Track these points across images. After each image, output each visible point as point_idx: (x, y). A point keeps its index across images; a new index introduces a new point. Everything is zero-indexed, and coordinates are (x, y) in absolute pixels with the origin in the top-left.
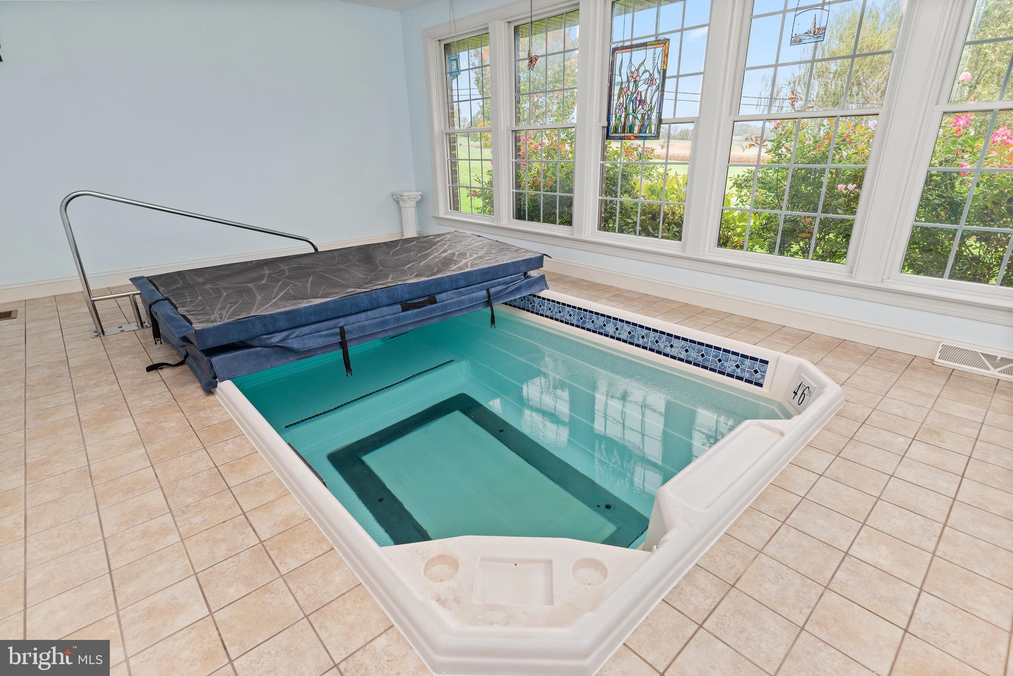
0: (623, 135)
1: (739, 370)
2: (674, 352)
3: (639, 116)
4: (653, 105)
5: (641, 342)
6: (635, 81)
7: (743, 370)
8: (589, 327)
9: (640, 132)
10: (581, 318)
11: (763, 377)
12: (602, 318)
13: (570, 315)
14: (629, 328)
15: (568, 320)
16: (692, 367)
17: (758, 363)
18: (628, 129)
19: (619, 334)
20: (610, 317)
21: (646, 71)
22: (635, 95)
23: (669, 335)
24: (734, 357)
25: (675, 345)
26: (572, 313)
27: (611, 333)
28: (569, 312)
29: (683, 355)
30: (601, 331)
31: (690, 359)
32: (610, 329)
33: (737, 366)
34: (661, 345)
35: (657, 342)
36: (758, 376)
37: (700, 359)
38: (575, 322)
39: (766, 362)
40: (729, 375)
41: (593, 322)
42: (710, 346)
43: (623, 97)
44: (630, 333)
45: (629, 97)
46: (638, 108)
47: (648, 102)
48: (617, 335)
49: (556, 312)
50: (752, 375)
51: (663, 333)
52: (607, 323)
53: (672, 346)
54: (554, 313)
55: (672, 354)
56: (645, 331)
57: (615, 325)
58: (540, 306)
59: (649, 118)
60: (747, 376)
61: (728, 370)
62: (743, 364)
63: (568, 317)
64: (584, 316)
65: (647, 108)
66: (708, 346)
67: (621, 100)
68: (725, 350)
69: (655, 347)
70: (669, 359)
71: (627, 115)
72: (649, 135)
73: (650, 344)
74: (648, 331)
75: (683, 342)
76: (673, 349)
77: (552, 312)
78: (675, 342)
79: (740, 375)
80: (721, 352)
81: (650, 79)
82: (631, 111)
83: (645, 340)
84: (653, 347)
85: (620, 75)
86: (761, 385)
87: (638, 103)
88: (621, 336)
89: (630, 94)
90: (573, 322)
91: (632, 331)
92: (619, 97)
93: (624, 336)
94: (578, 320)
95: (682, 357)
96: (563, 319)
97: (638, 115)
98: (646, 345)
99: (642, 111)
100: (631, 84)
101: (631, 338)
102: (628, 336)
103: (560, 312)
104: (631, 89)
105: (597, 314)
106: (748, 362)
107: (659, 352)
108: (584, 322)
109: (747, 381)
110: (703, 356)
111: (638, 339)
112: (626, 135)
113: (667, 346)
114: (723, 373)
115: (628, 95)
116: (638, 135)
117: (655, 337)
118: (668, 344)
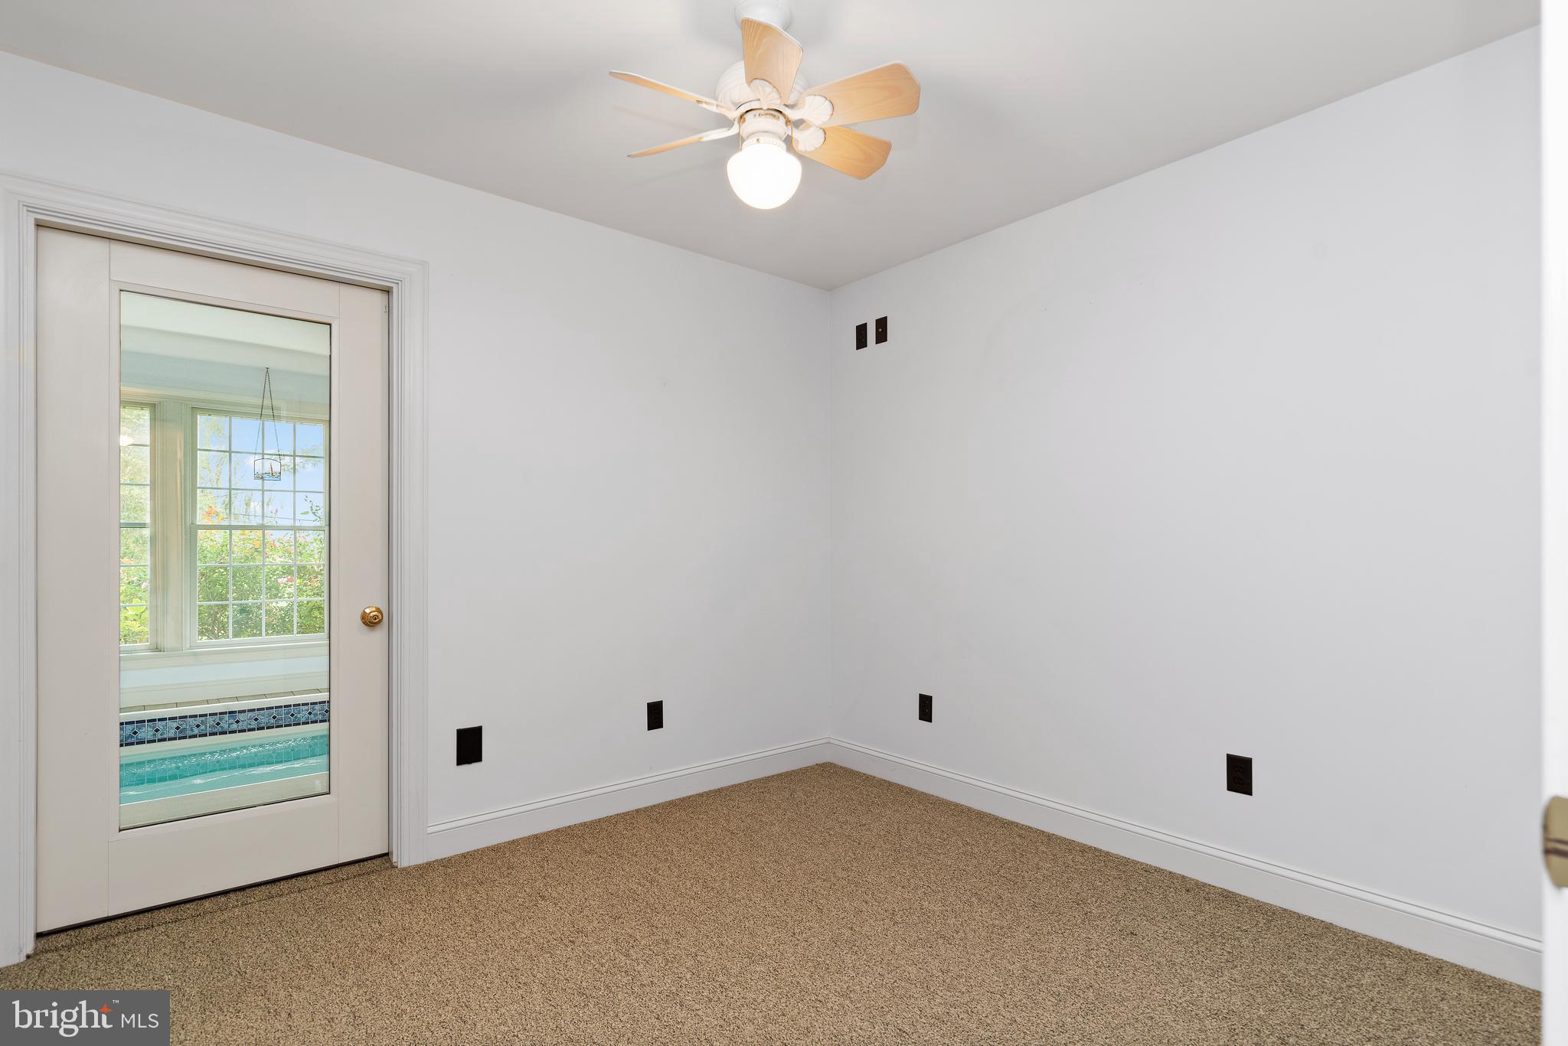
1: (312, 716)
2: (241, 726)
5: (196, 731)
11: (330, 713)
14: (174, 724)
16: (266, 731)
17: (323, 705)
19: (161, 735)
23: (231, 713)
24: (306, 707)
29: (253, 725)
32: (146, 732)
33: (310, 713)
34: (224, 725)
35: (218, 724)
36: (326, 714)
37: (272, 721)
39: (330, 702)
40: (304, 723)
44: (178, 728)
48: (159, 736)
50: (320, 716)
53: (238, 722)
55: (240, 728)
56: (199, 720)
60: (316, 718)
66: (276, 707)
69: (218, 729)
70: (237, 735)
73: (209, 729)
74: (203, 718)
75: (250, 714)
76: (240, 724)
78: (241, 717)
83: (202, 727)
84: (215, 731)
86: (329, 720)
88: (165, 736)
91: (181, 725)
93: (170, 734)
95: (251, 727)
98: (204, 732)
101: (180, 732)
102: (175, 732)
107: (223, 733)
109: (320, 722)
110: (274, 717)
111: (192, 730)
114: (299, 724)
117: (214, 721)
118: (231, 721)
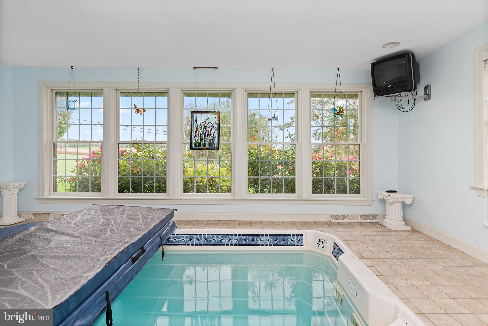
0: (200, 148)
1: (293, 242)
2: (262, 242)
3: (208, 141)
4: (215, 136)
5: (244, 243)
6: (205, 126)
7: (294, 241)
8: (212, 243)
9: (209, 147)
10: (206, 240)
11: (303, 241)
12: (220, 236)
13: (198, 240)
14: (236, 238)
15: (197, 243)
16: (272, 247)
17: (299, 236)
18: (203, 145)
19: (231, 242)
20: (225, 235)
21: (209, 123)
22: (205, 132)
23: (258, 235)
24: (289, 237)
25: (262, 239)
26: (199, 238)
27: (227, 243)
28: (197, 238)
29: (267, 243)
30: (220, 243)
31: (271, 244)
32: (226, 241)
33: (292, 240)
34: (255, 241)
35: (253, 240)
36: (301, 242)
37: (275, 242)
38: (202, 243)
39: (302, 235)
40: (289, 245)
41: (214, 240)
42: (279, 235)
43: (199, 132)
44: (237, 240)
45: (202, 132)
46: (207, 137)
47: (212, 134)
48: (230, 243)
49: (188, 240)
50: (298, 242)
51: (256, 235)
52: (223, 238)
53: (261, 240)
54: (186, 241)
55: (262, 244)
56: (246, 237)
57: (228, 238)
58: (175, 240)
59: (213, 142)
60: (296, 243)
61: (289, 243)
62: (294, 239)
63: (197, 241)
64: (208, 238)
65: (212, 137)
66: (277, 235)
67: (198, 133)
68: (285, 235)
69: (253, 243)
70: (261, 247)
71: (202, 139)
72: (214, 148)
73: (249, 242)
74: (247, 236)
75: (266, 237)
76: (262, 241)
77: (185, 241)
78: (262, 238)
79: (294, 244)
80: (284, 236)
81: (212, 126)
82: (203, 138)
83: (247, 241)
84: (252, 243)
85: (196, 123)
86: (302, 245)
87: (207, 135)
88: (233, 243)
89: (202, 131)
90: (201, 243)
91: (239, 238)
92: (196, 132)
93: (235, 242)
94: (204, 241)
95: (267, 244)
96: (193, 243)
97: (207, 140)
98: (247, 244)
99: (209, 138)
100: (203, 127)
101: (238, 242)
102: (237, 242)
103: (191, 240)
104: (203, 129)
105: (216, 235)
106: (295, 237)
107: (255, 245)
108: (209, 241)
109: (297, 245)
110: (276, 240)
111: (243, 242)
112: (202, 148)
113: (259, 241)
114: (287, 246)
115: (201, 131)
116: (208, 148)
117: (251, 238)
118: (259, 240)
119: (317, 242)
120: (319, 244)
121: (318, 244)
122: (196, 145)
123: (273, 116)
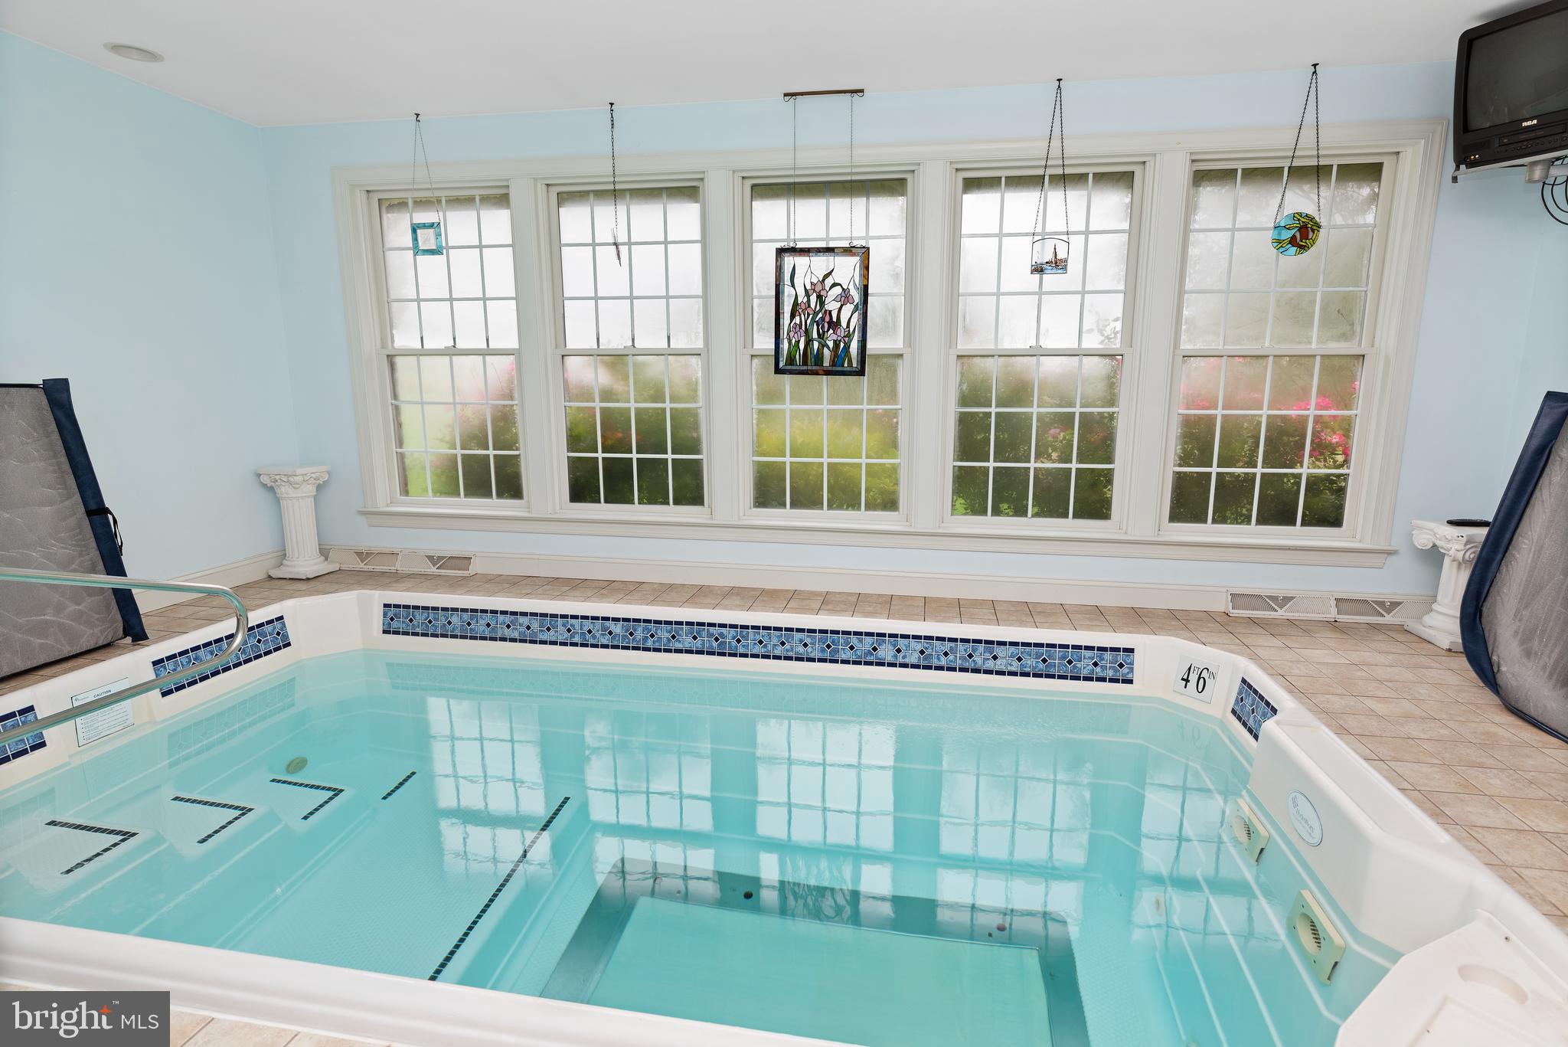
0: (805, 368)
1: (1098, 669)
2: (1000, 664)
3: (831, 344)
4: (851, 330)
5: (943, 662)
6: (819, 297)
7: (1104, 668)
8: (844, 657)
9: (833, 363)
10: (829, 646)
11: (1131, 670)
12: (869, 639)
13: (805, 645)
14: (918, 646)
15: (801, 654)
16: (1031, 680)
17: (1121, 653)
18: (813, 360)
19: (904, 657)
20: (884, 635)
21: (835, 285)
22: (820, 315)
23: (987, 642)
24: (1089, 653)
25: (1000, 655)
26: (808, 641)
27: (889, 659)
28: (801, 641)
29: (1015, 666)
30: (869, 659)
31: (1027, 670)
32: (886, 652)
33: (1096, 664)
34: (978, 660)
35: (970, 656)
36: (1125, 670)
37: (1041, 666)
38: (817, 654)
39: (1132, 651)
40: (1086, 679)
41: (852, 648)
42: (1053, 646)
43: (800, 315)
44: (922, 652)
45: (811, 316)
46: (827, 332)
47: (844, 324)
48: (900, 660)
49: (776, 645)
50: (1116, 671)
51: (979, 641)
52: (880, 645)
53: (995, 658)
54: (770, 647)
55: (997, 668)
56: (948, 645)
57: (895, 646)
58: (739, 641)
59: (847, 347)
60: (1110, 673)
61: (1085, 673)
62: (1102, 659)
63: (801, 649)
64: (833, 642)
65: (841, 332)
66: (1049, 645)
67: (797, 320)
68: (1074, 647)
69: (969, 664)
70: (994, 677)
71: (810, 341)
72: (848, 369)
73: (959, 662)
74: (953, 644)
75: (1013, 649)
76: (998, 662)
77: (765, 646)
78: (999, 651)
79: (1101, 675)
80: (1070, 650)
81: (843, 294)
82: (815, 335)
83: (951, 657)
84: (966, 665)
85: (793, 286)
86: (1130, 682)
87: (826, 325)
88: (907, 661)
89: (811, 312)
90: (812, 655)
91: (926, 648)
92: (793, 316)
93: (913, 659)
94: (823, 650)
95: (1013, 669)
96: (790, 654)
97: (827, 342)
98: (953, 665)
99: (835, 337)
100: (813, 298)
101: (925, 659)
102: (919, 658)
103: (783, 644)
104: (813, 305)
105: (856, 633)
106: (1108, 655)
107: (976, 671)
108: (837, 651)
109: (1112, 680)
110: (1044, 661)
111: (939, 659)
112: (809, 368)
113: (988, 659)
114: (1077, 678)
115: (809, 315)
116: (830, 368)
117: (966, 650)
118: (988, 655)
119: (1183, 673)
120: (1187, 681)
121: (1183, 679)
122: (791, 360)
123: (1049, 257)
